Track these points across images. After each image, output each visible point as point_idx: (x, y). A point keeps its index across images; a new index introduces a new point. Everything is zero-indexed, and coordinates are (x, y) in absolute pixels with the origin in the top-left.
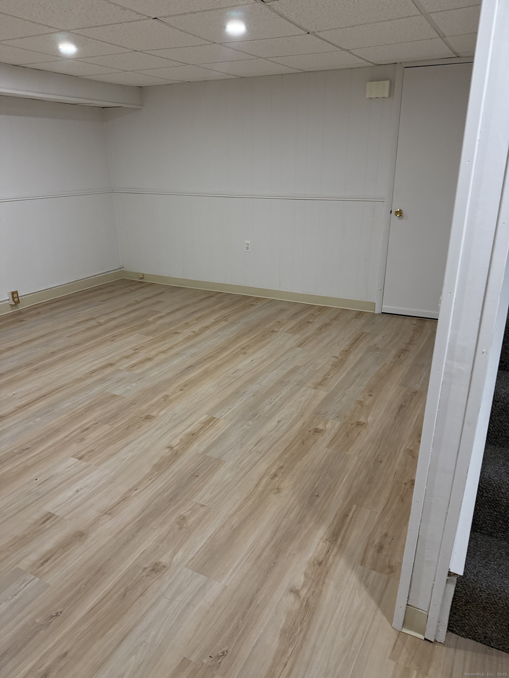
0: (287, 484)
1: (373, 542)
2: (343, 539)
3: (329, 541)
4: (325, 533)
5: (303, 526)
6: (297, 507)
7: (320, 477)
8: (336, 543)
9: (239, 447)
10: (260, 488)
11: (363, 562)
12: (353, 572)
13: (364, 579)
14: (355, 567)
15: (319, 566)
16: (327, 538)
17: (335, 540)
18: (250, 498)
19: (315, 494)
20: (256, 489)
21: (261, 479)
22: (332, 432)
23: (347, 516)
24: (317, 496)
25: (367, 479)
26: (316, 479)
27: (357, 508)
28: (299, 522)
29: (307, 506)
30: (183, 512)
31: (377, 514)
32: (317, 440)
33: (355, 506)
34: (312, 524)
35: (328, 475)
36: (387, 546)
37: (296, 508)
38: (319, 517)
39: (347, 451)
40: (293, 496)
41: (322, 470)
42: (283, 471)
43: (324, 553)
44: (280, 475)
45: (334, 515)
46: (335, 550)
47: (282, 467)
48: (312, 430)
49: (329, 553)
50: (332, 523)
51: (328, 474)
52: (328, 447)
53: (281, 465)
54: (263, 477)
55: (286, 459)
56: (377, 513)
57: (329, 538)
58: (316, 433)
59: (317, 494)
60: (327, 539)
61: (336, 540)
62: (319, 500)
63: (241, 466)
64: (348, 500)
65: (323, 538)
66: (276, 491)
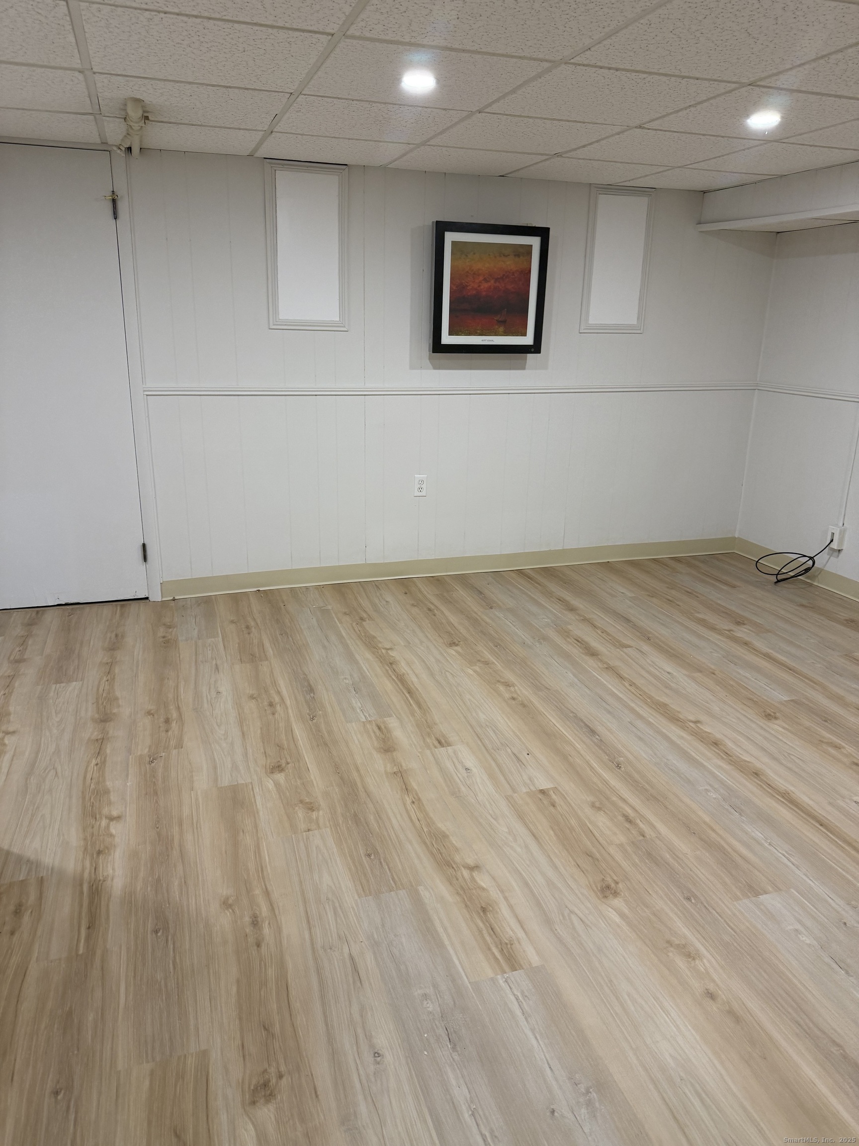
0: (223, 922)
1: (31, 912)
2: (82, 893)
3: (100, 881)
4: (112, 887)
5: (150, 879)
6: (178, 898)
7: (174, 968)
8: (89, 883)
9: (376, 936)
10: (258, 892)
11: (41, 881)
12: (51, 865)
13: (33, 865)
14: (50, 871)
15: (99, 850)
16: (106, 882)
17: (93, 885)
18: (259, 872)
19: (163, 932)
20: (264, 887)
21: (271, 905)
22: (224, 1117)
23: (89, 928)
24: (156, 932)
25: (75, 1020)
26: (178, 960)
27: (77, 949)
28: (158, 880)
29: (163, 906)
30: (322, 815)
31: (37, 958)
32: (244, 1060)
33: (81, 952)
34: (139, 888)
35: (160, 982)
36: (7, 919)
37: (177, 896)
38: (133, 902)
39: (152, 1073)
40: (197, 909)
41: (178, 984)
42: (251, 940)
43: (101, 865)
44: (248, 931)
45: (111, 918)
46: (86, 875)
47: (258, 945)
48: (277, 1083)
49: (94, 868)
50: (108, 906)
51: (163, 982)
52: (204, 1055)
53: (264, 948)
54: (273, 909)
55: (265, 965)
56: (37, 960)
57: (102, 883)
58: (262, 1082)
59: (159, 934)
60: (104, 881)
61: (91, 887)
62: (150, 927)
63: (327, 907)
64: (99, 952)
65: (112, 880)
66: (230, 901)
